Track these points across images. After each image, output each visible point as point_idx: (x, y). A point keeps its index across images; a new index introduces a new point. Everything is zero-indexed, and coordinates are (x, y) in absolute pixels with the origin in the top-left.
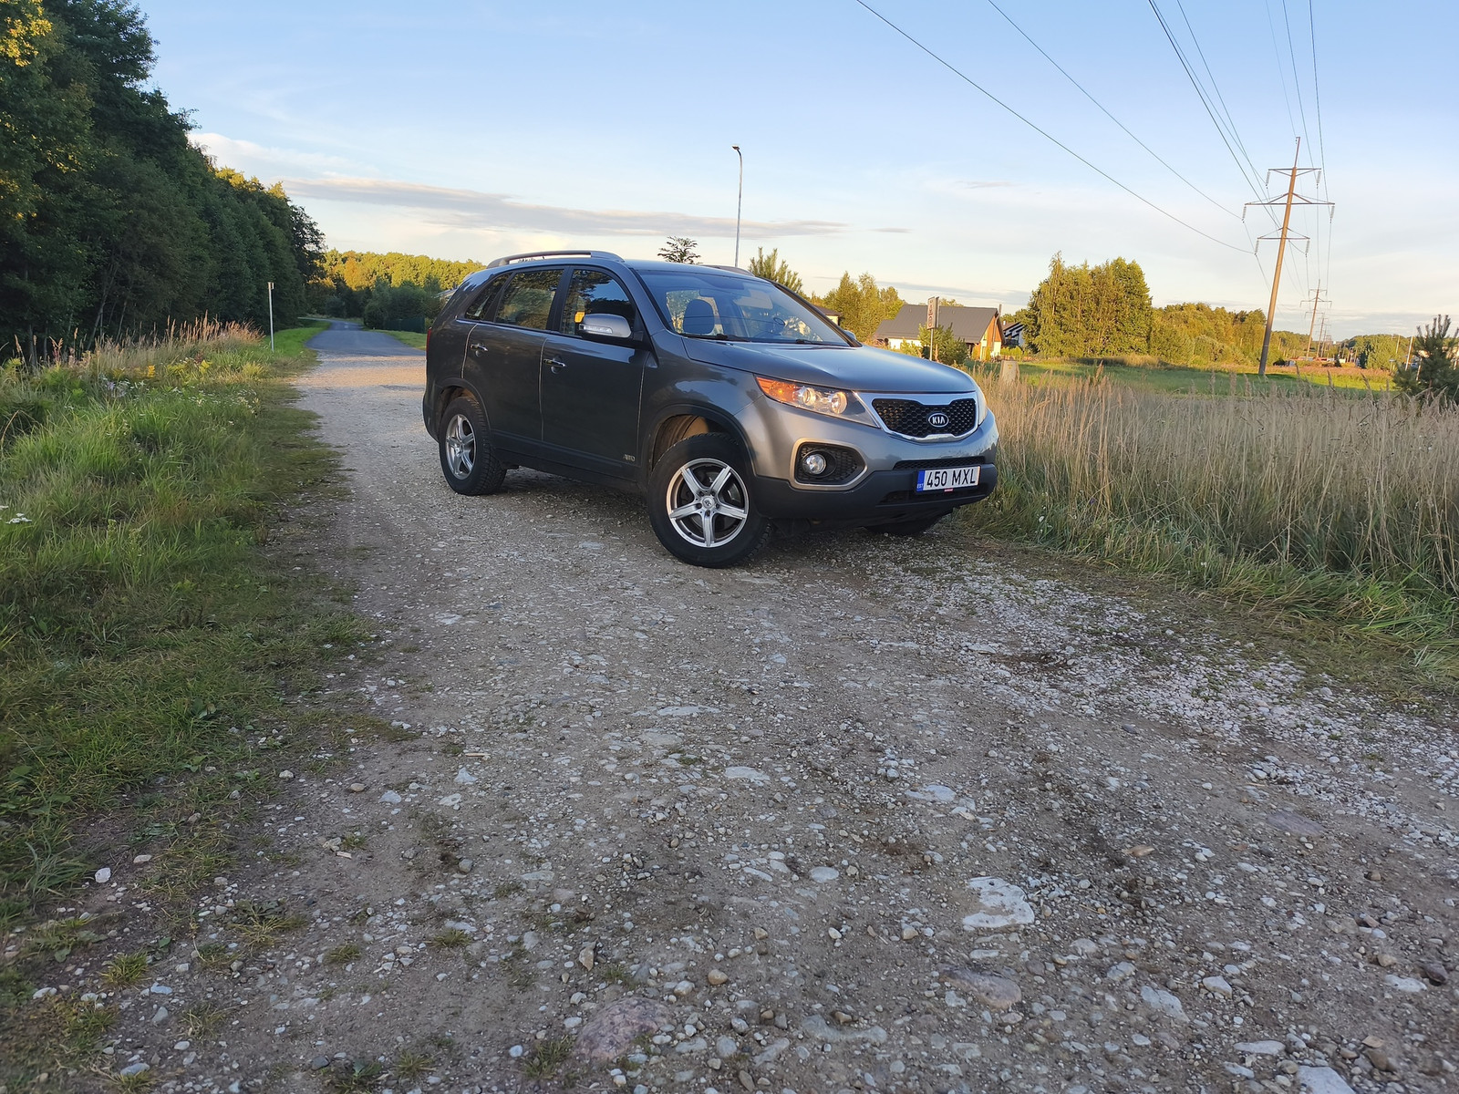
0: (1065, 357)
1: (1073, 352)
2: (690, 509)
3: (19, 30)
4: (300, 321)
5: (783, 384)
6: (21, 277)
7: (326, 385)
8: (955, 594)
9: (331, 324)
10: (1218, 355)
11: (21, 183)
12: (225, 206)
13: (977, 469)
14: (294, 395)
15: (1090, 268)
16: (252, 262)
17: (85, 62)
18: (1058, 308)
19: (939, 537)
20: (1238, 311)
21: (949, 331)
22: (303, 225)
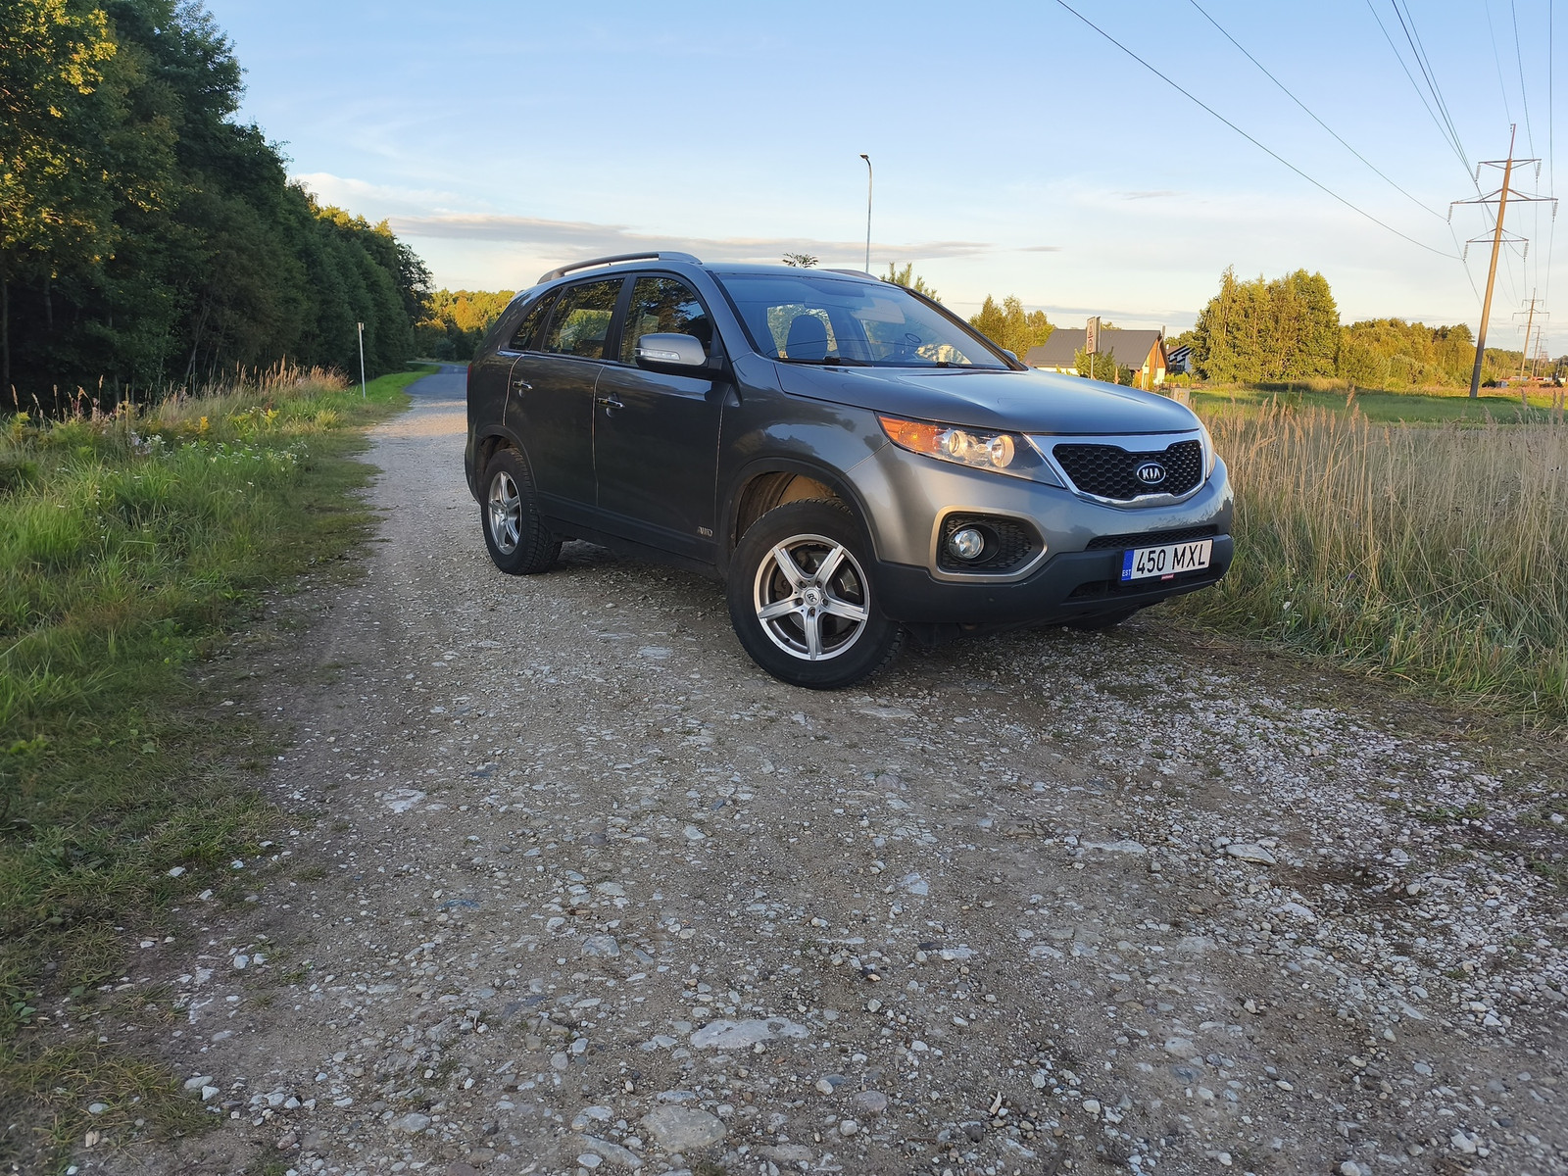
0: (1240, 383)
1: (1248, 378)
2: (787, 606)
3: (82, 55)
4: (410, 365)
5: (919, 426)
6: (104, 324)
7: (405, 434)
8: (1181, 734)
9: (441, 367)
10: (1418, 376)
11: (99, 223)
12: (325, 245)
13: (1207, 545)
14: (362, 445)
15: (1266, 283)
16: (355, 304)
17: (169, 93)
18: (1229, 328)
19: (1142, 632)
20: (1438, 327)
21: (1109, 356)
22: (410, 264)
